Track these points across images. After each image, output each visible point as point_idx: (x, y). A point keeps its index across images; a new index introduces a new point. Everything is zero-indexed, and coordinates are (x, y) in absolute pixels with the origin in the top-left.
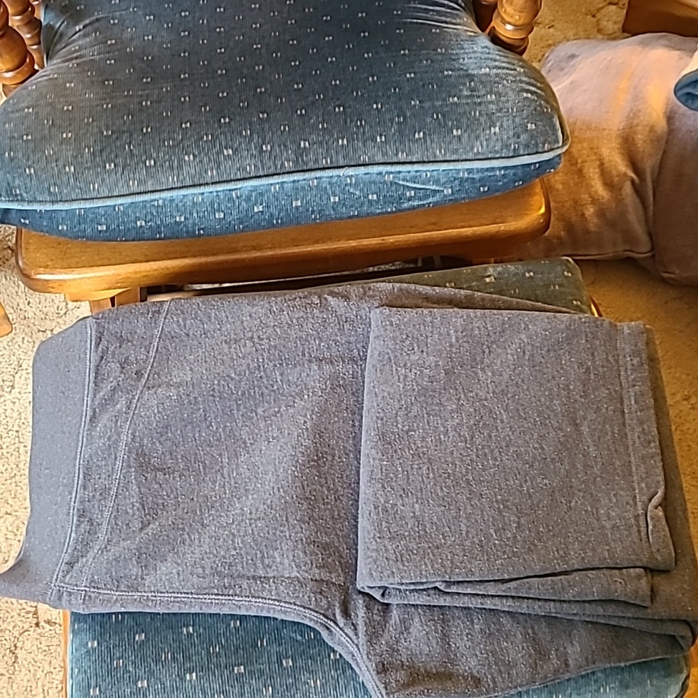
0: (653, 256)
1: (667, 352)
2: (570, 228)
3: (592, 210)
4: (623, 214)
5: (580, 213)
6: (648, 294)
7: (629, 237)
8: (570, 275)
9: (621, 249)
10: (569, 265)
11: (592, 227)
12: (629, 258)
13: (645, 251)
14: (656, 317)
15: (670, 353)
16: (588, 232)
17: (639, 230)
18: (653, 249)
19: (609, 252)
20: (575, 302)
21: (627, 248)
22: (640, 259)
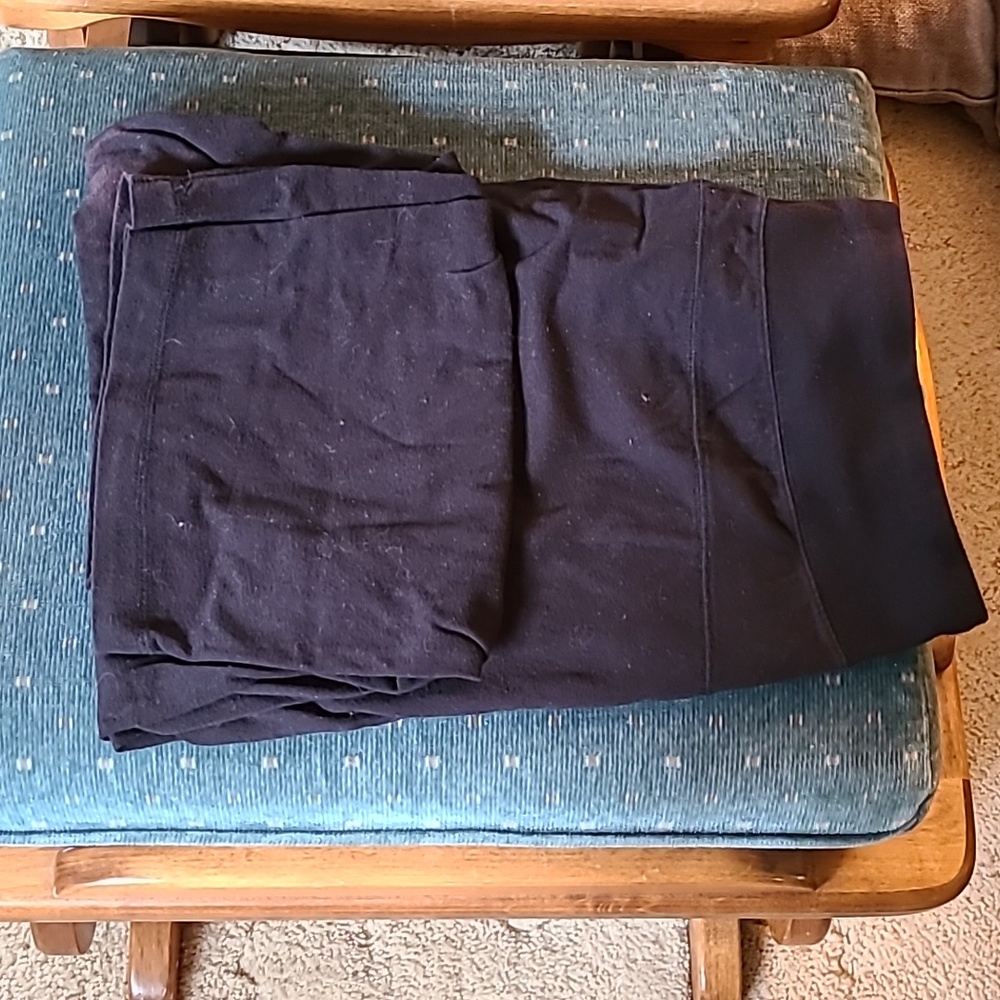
0: (995, 106)
1: (985, 267)
2: (866, 37)
3: (908, 12)
4: (960, 24)
5: (887, 14)
6: (971, 170)
7: (960, 67)
8: (857, 100)
9: (942, 86)
10: (859, 83)
11: (903, 42)
12: (954, 104)
13: (982, 96)
14: (977, 209)
15: (988, 271)
16: (895, 49)
17: (980, 57)
18: (994, 95)
19: (922, 89)
20: (857, 149)
21: (955, 87)
22: (971, 107)
